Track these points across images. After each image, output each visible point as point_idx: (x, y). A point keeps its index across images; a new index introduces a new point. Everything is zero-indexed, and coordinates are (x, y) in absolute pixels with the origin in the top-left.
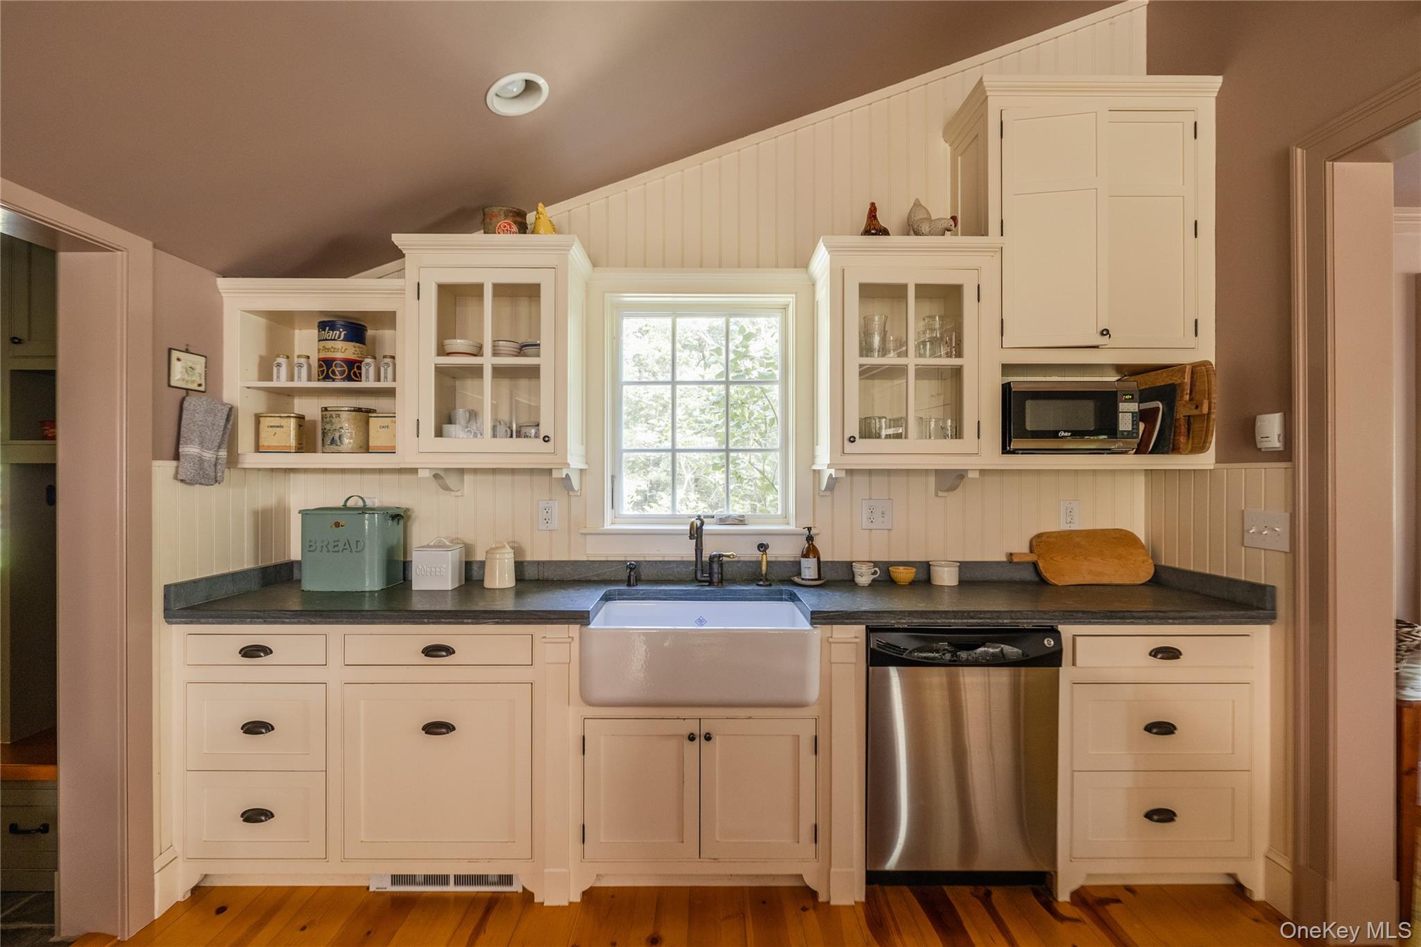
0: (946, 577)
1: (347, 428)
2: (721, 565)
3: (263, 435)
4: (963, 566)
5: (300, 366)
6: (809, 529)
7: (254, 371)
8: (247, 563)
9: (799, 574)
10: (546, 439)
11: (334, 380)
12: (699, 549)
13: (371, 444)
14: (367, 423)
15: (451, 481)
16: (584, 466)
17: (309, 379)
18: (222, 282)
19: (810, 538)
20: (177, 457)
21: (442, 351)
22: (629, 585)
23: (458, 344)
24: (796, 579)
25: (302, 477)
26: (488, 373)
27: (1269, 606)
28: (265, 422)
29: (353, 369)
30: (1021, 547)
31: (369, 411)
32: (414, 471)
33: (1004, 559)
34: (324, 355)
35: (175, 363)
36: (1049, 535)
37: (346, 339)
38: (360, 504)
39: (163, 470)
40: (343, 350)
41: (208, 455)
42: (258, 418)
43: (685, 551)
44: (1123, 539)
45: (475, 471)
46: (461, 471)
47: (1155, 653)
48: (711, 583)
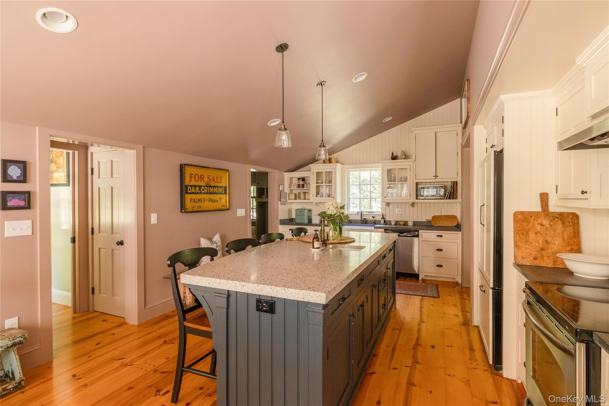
0: (410, 224)
1: (302, 196)
2: (365, 220)
3: (290, 197)
4: (414, 222)
5: (295, 185)
6: (383, 214)
7: (288, 187)
8: (287, 218)
9: (381, 223)
10: (333, 197)
11: (300, 188)
12: (361, 217)
13: (306, 198)
14: (305, 195)
15: (318, 204)
16: (342, 202)
17: (297, 188)
18: (285, 173)
19: (383, 215)
20: (280, 201)
21: (317, 183)
22: (349, 223)
23: (319, 181)
24: (380, 224)
25: (294, 203)
26: (324, 186)
27: (460, 228)
28: (290, 195)
29: (303, 186)
30: (430, 218)
31: (306, 193)
32: (313, 203)
33: (426, 221)
34: (298, 184)
35: (280, 187)
36: (436, 216)
37: (302, 181)
38: (304, 208)
39: (279, 202)
40: (301, 183)
41: (284, 200)
42: (289, 194)
43: (358, 218)
44: (454, 217)
45: (322, 203)
46: (320, 203)
47: (437, 236)
48: (363, 223)
